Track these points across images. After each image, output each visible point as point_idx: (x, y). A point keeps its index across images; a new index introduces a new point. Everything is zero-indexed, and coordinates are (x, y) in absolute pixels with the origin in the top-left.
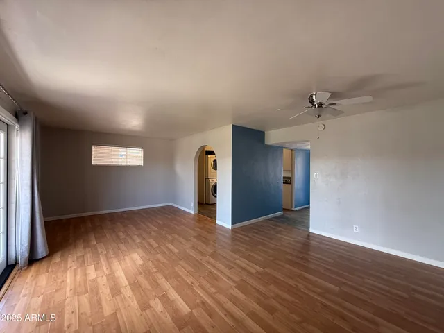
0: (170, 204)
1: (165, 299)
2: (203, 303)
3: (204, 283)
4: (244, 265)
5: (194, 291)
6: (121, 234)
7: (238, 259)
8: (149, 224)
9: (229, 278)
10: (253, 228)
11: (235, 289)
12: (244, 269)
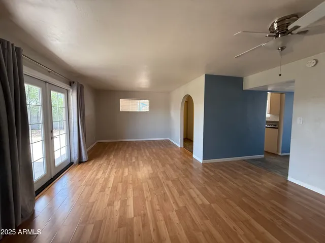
0: (168, 139)
1: (124, 203)
2: (145, 215)
3: (155, 200)
4: (194, 195)
5: (144, 203)
6: (128, 155)
7: (193, 189)
8: (146, 151)
9: (176, 202)
10: (223, 166)
11: (175, 213)
12: (192, 198)
